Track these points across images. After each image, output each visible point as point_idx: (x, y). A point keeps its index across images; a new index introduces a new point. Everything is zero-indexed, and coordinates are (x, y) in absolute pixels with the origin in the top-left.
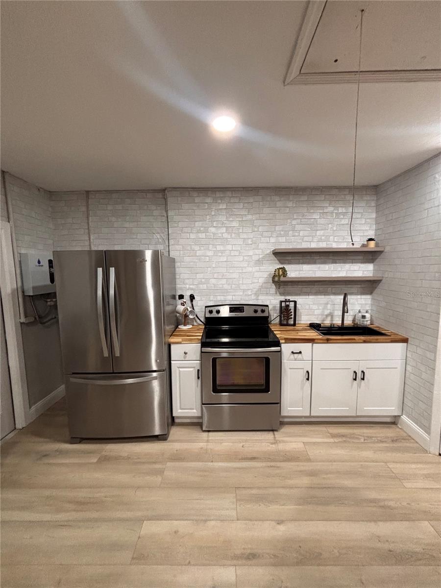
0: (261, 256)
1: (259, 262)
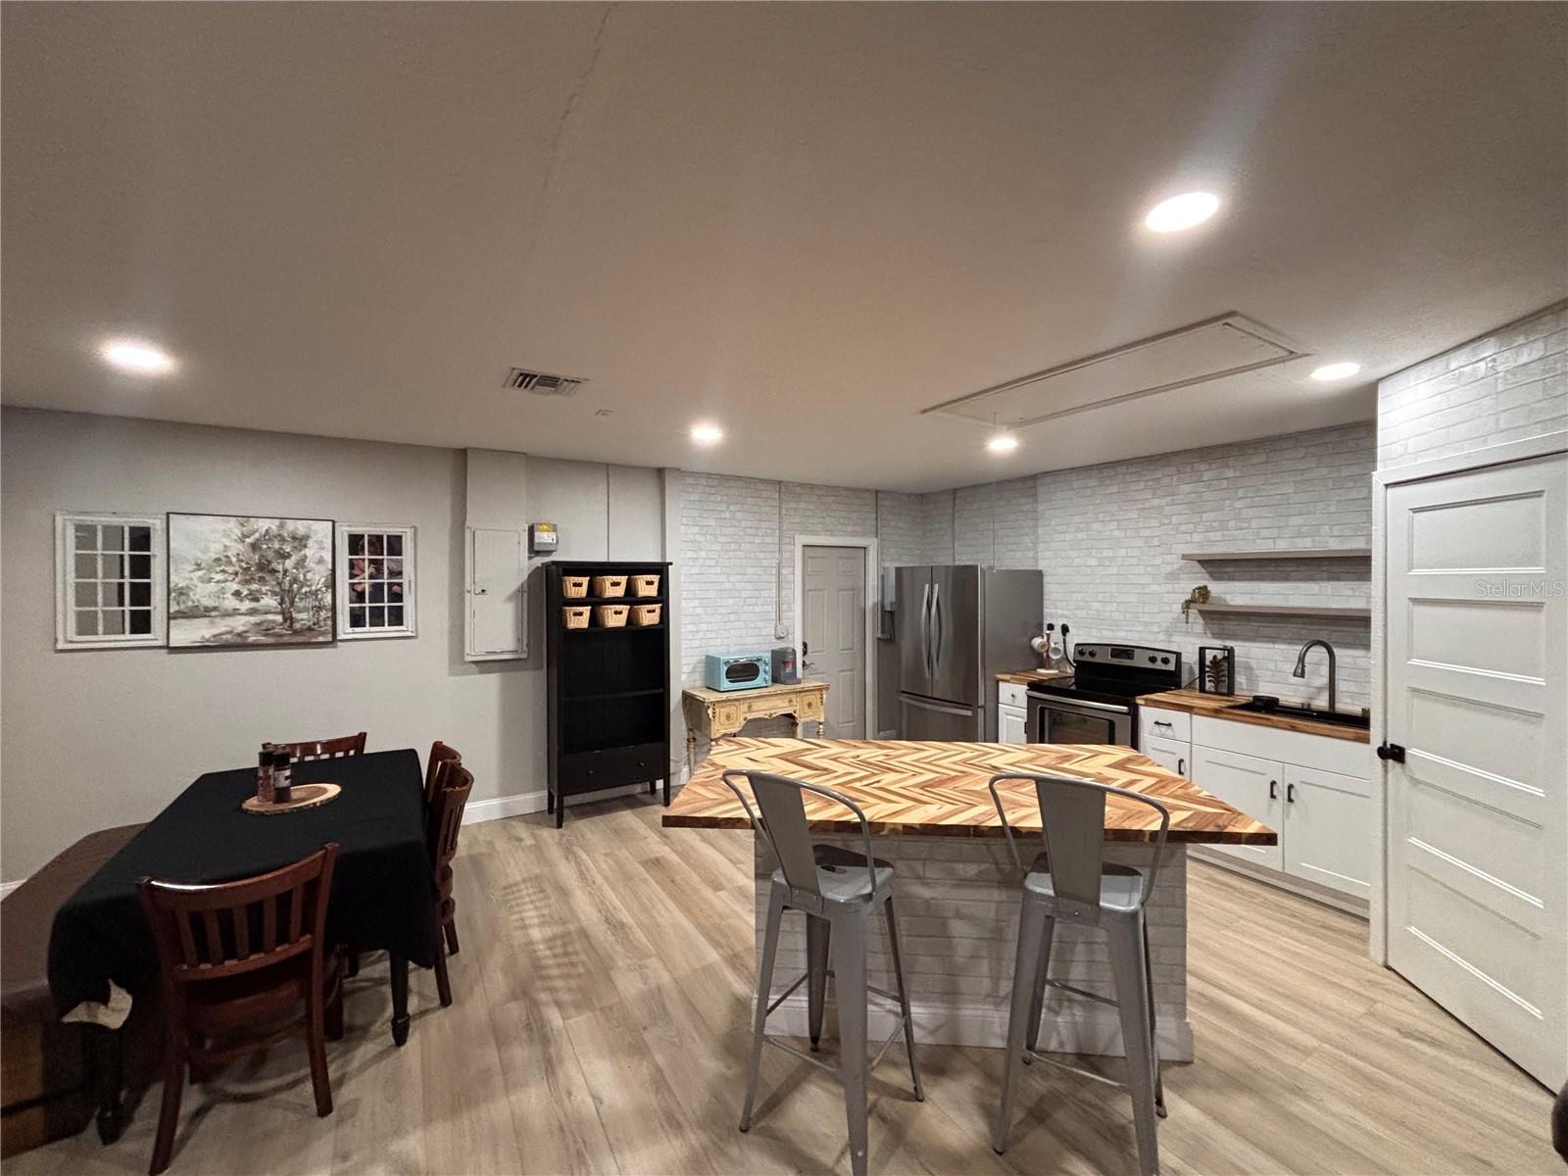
0: (1176, 566)
1: (1172, 576)
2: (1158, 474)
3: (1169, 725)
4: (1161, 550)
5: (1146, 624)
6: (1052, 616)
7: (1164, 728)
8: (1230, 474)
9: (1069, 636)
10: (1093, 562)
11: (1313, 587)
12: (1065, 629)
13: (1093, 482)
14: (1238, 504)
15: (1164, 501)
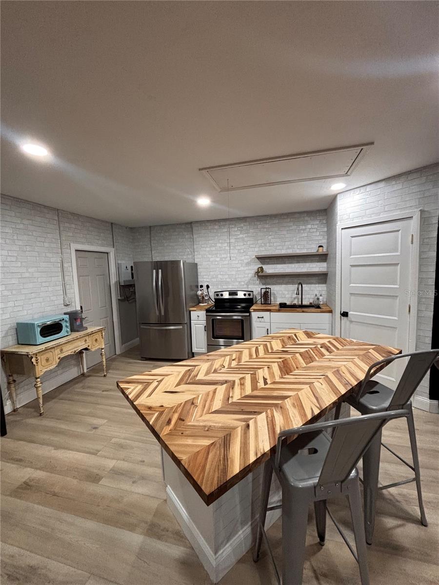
0: (249, 260)
1: (248, 264)
2: (242, 225)
3: (263, 317)
4: (244, 254)
5: (240, 282)
6: (201, 281)
7: (260, 319)
8: (267, 226)
9: (209, 289)
10: (218, 259)
11: (293, 265)
12: (208, 287)
13: (216, 227)
14: (270, 237)
15: (244, 236)
